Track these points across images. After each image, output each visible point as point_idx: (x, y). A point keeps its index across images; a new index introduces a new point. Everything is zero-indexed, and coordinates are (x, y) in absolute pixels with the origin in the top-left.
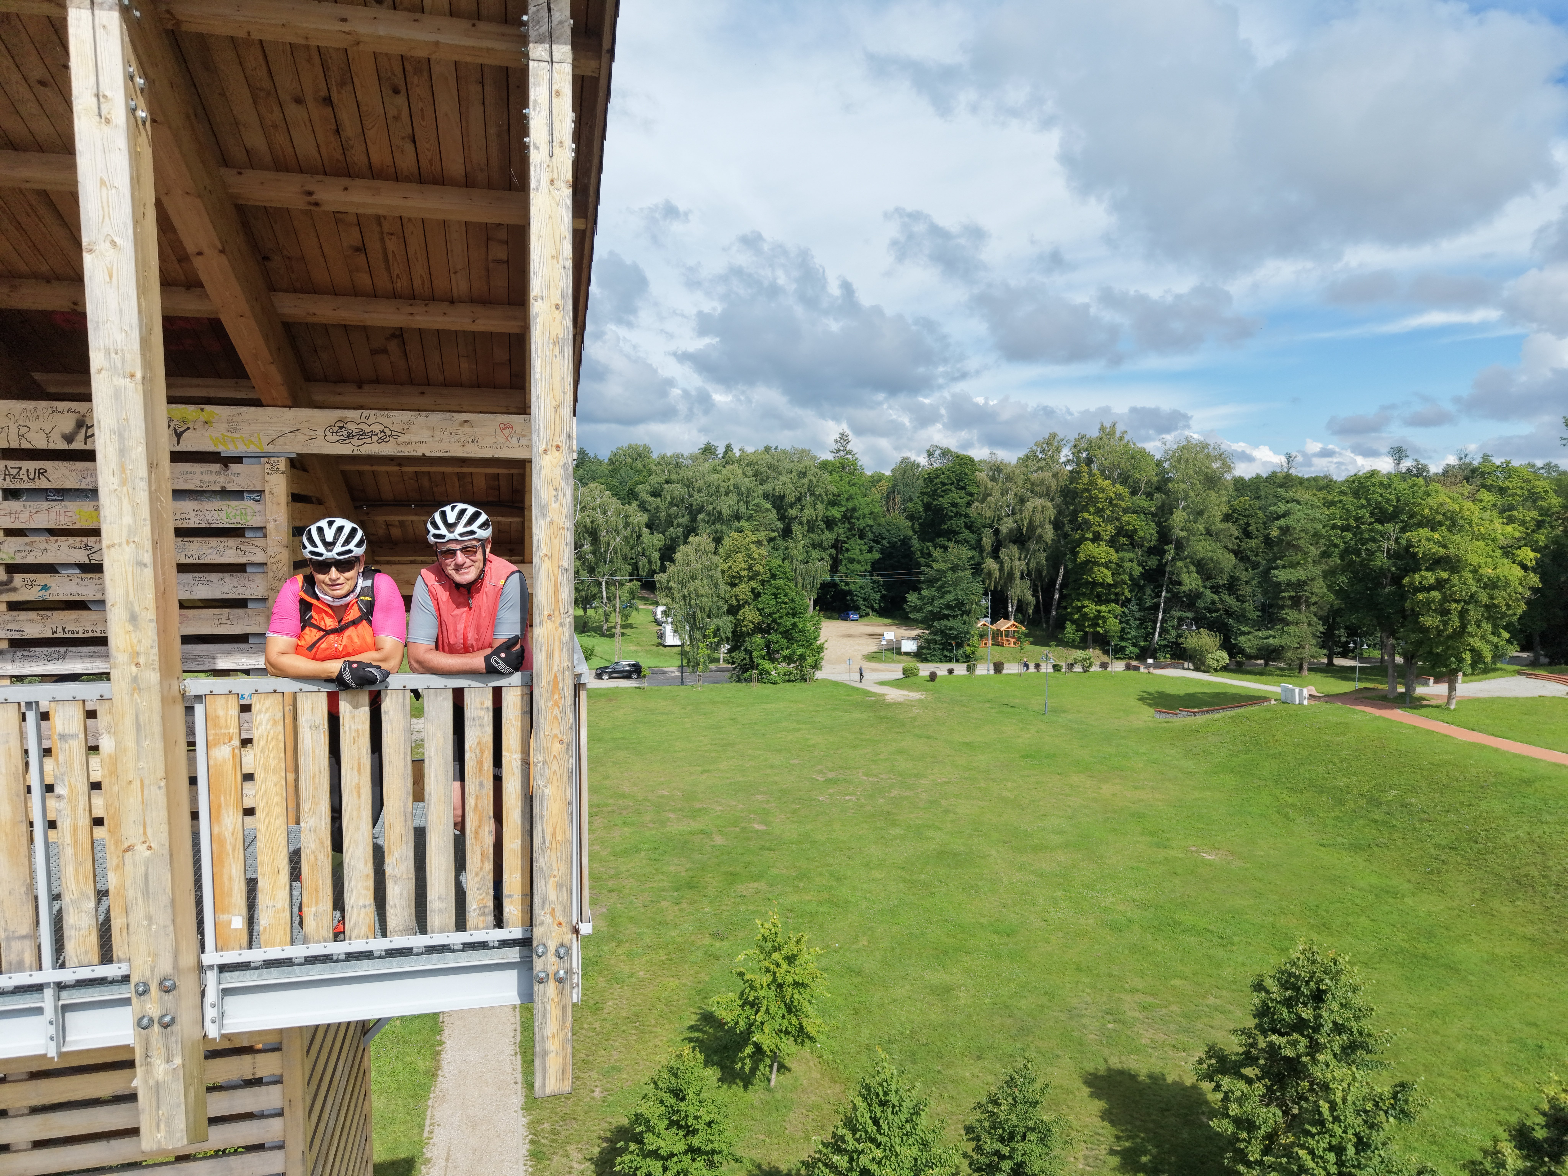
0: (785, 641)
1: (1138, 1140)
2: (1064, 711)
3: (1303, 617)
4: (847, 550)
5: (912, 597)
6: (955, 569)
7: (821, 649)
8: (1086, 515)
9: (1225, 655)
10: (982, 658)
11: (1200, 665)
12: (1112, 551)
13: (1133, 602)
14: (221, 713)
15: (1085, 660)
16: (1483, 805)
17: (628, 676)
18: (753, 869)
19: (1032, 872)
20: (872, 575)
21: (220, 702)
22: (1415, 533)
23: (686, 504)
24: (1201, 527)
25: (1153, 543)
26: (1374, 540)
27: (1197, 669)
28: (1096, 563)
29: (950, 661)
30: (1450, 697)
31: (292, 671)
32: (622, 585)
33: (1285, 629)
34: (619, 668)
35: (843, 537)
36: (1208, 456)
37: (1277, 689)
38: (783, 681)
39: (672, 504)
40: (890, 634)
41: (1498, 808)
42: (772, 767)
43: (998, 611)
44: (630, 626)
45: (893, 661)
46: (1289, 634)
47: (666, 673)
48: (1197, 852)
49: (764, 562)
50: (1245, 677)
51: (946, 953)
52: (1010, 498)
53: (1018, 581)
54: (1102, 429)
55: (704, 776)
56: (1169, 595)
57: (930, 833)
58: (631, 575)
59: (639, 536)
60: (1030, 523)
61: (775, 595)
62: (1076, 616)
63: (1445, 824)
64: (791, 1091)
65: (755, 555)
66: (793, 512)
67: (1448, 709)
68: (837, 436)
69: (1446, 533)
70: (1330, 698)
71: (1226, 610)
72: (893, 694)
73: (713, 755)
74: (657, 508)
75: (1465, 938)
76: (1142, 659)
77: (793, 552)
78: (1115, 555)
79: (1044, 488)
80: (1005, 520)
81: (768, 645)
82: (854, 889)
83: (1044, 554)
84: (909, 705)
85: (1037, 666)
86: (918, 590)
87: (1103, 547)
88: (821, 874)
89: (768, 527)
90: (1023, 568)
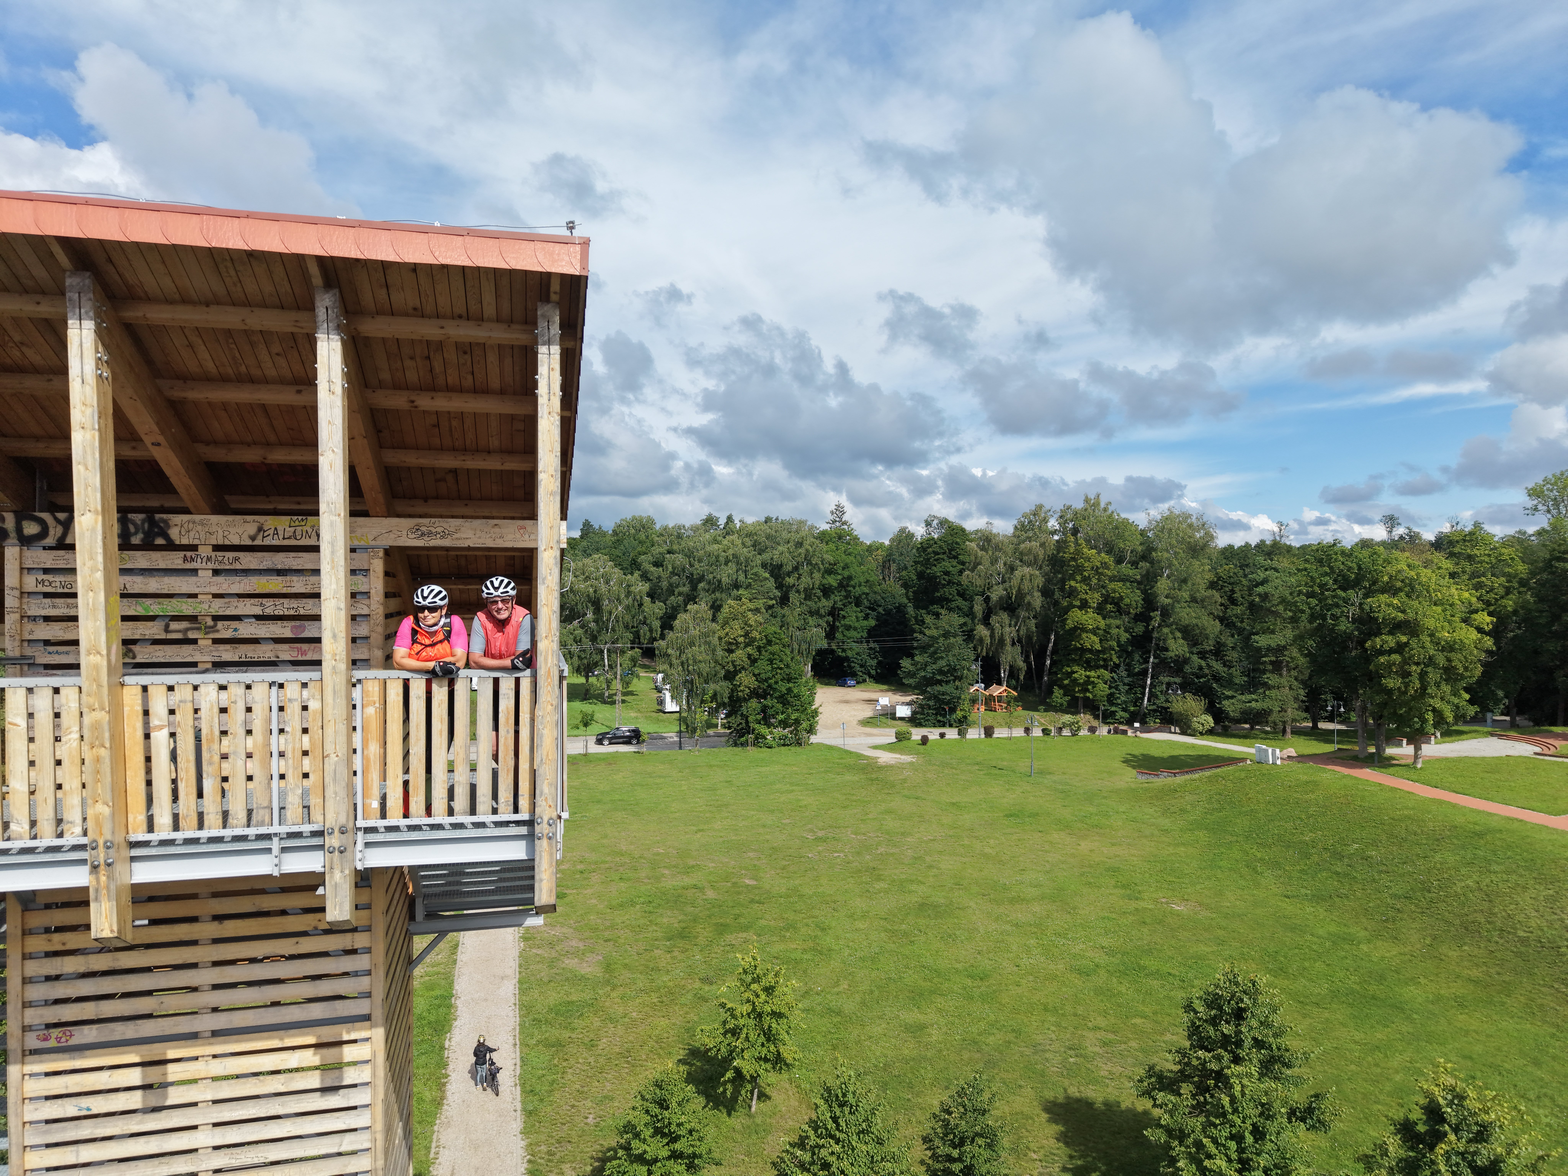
0: (780, 706)
1: (1090, 1159)
2: (1050, 773)
3: (1284, 681)
4: (844, 617)
5: (906, 663)
6: (946, 635)
7: (816, 713)
8: (1073, 583)
9: (1210, 719)
10: (974, 723)
11: (1186, 730)
12: (1099, 618)
13: (1122, 668)
14: (370, 689)
15: (1073, 723)
16: (1438, 857)
17: (627, 741)
18: (742, 920)
19: (1008, 922)
20: (868, 642)
21: (370, 683)
22: (1375, 599)
23: (687, 573)
24: (1186, 595)
25: (1139, 610)
26: (1337, 606)
27: (1183, 733)
28: (1084, 630)
29: (944, 726)
30: (1416, 757)
31: (408, 667)
32: (623, 652)
33: (1267, 693)
34: (619, 733)
35: (839, 605)
36: (1190, 526)
37: (1252, 751)
38: (779, 745)
39: (673, 573)
40: (885, 700)
41: (1452, 859)
42: (764, 826)
43: (990, 676)
44: (631, 693)
45: (888, 726)
46: (1270, 698)
47: (665, 738)
48: (1167, 903)
49: (759, 629)
50: (1229, 740)
51: (921, 995)
52: (1000, 566)
53: (1009, 648)
54: (1087, 500)
55: (699, 835)
56: (1156, 661)
57: (914, 887)
58: (633, 642)
59: (641, 605)
60: (1019, 591)
61: (771, 661)
62: (1066, 682)
63: (1402, 875)
64: (770, 1117)
65: (751, 622)
66: (790, 580)
67: (1415, 768)
68: (833, 508)
69: (1405, 599)
70: (1302, 758)
71: (1213, 676)
72: (885, 757)
73: (708, 815)
74: (659, 578)
75: (1414, 980)
76: (1130, 723)
77: (790, 619)
78: (1103, 622)
79: (1032, 558)
80: (995, 587)
81: (764, 709)
82: (838, 938)
83: (1034, 621)
84: (900, 767)
85: (1027, 730)
86: (911, 656)
87: (1091, 614)
88: (807, 925)
89: (766, 595)
90: (1014, 634)
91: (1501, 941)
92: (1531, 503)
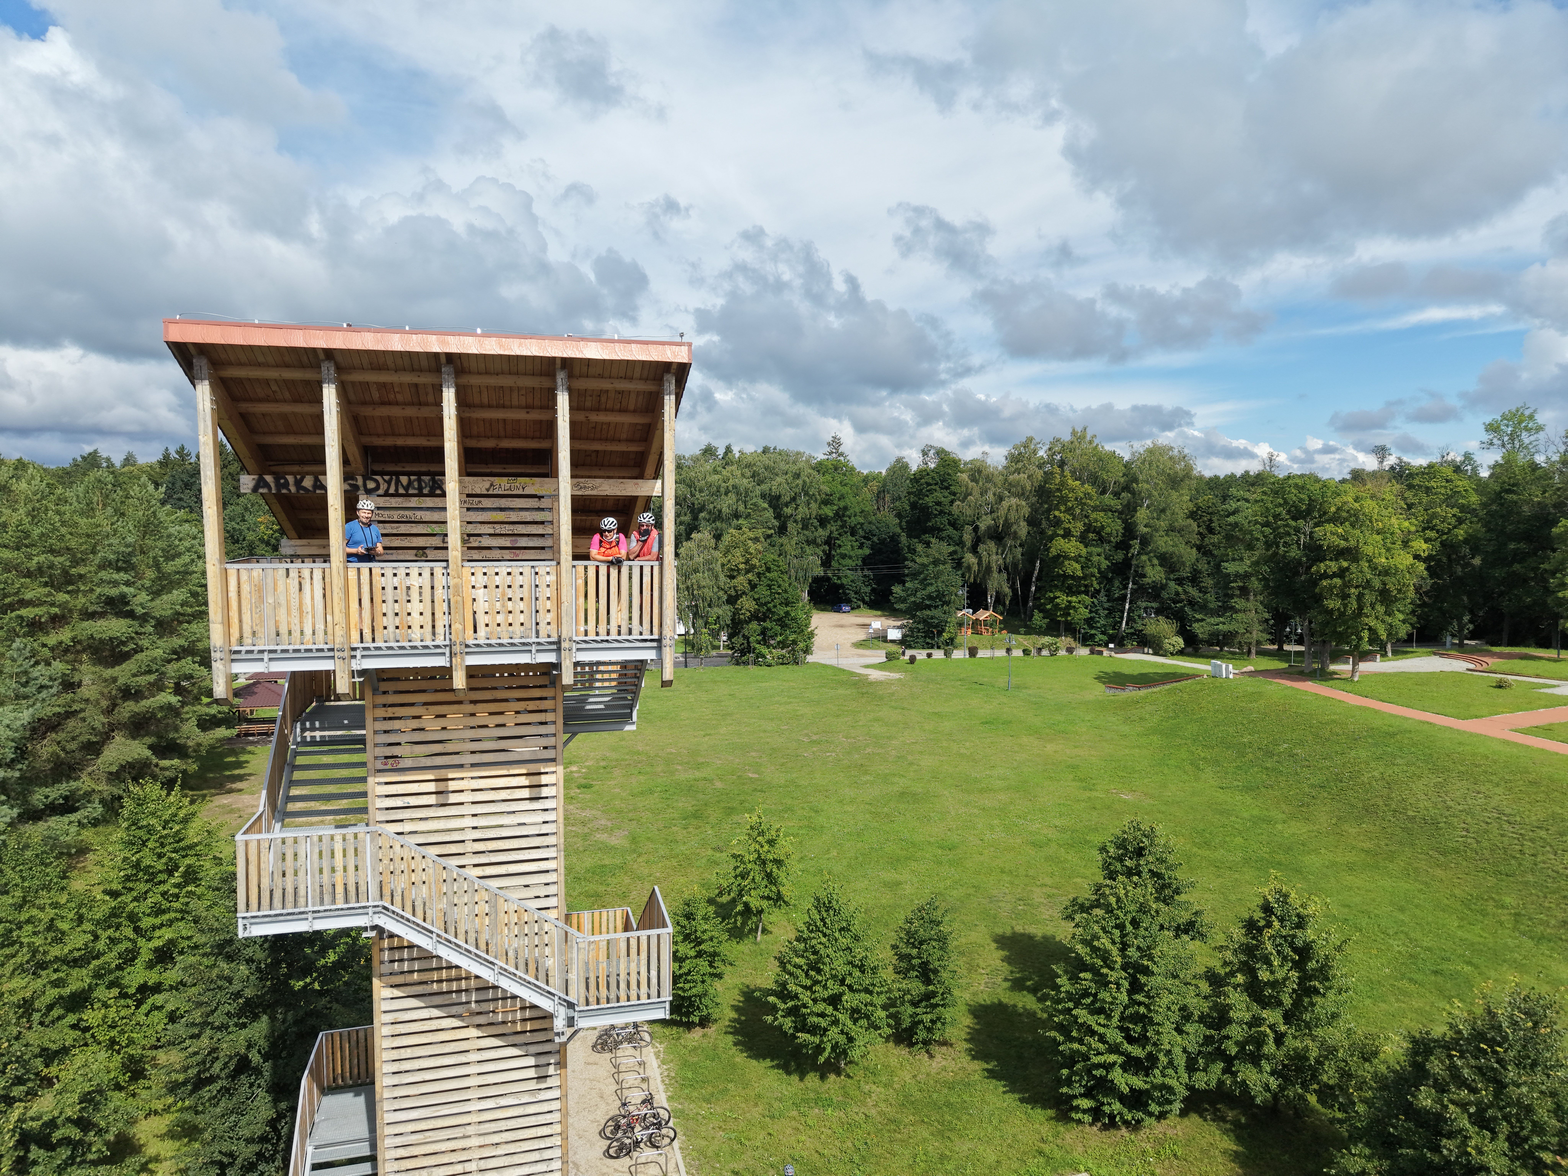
0: (778, 628)
2: (1026, 688)
3: (1250, 605)
4: (840, 546)
5: (897, 589)
6: (936, 562)
7: (811, 635)
8: (1057, 513)
9: (1181, 641)
10: (961, 645)
11: (1158, 651)
12: (1081, 546)
13: (1103, 593)
14: (580, 570)
15: (1053, 645)
16: (1353, 753)
19: (976, 807)
20: (862, 569)
21: (579, 567)
22: (1323, 528)
23: (688, 503)
24: (1164, 524)
25: (1119, 538)
26: (1289, 534)
27: (1156, 654)
28: (1067, 558)
29: (932, 648)
30: (1354, 671)
31: (598, 560)
33: (1234, 616)
35: (835, 534)
36: (1171, 458)
37: (1210, 668)
38: (777, 664)
40: (877, 624)
41: (1363, 754)
42: (765, 731)
43: (977, 600)
45: (879, 648)
46: (1237, 621)
48: (1117, 793)
49: (759, 556)
51: (898, 860)
52: (990, 497)
53: (995, 575)
54: (1074, 433)
55: (706, 739)
56: (1135, 587)
57: (896, 779)
60: (1006, 520)
61: (768, 585)
62: (1049, 607)
63: (1320, 769)
64: (772, 945)
65: (752, 550)
66: (788, 511)
67: (1354, 681)
68: (830, 439)
69: (1349, 528)
70: (1256, 673)
71: (1188, 601)
72: (875, 675)
73: (714, 722)
75: (1316, 851)
76: (1106, 646)
77: (788, 548)
78: (1085, 550)
79: (1019, 489)
80: (984, 517)
81: (763, 632)
82: (829, 818)
83: (1020, 549)
84: (889, 683)
85: (1008, 650)
86: (903, 583)
87: (1074, 542)
88: (803, 808)
89: (765, 525)
90: (1001, 562)
91: (1393, 820)
92: (1486, 437)
